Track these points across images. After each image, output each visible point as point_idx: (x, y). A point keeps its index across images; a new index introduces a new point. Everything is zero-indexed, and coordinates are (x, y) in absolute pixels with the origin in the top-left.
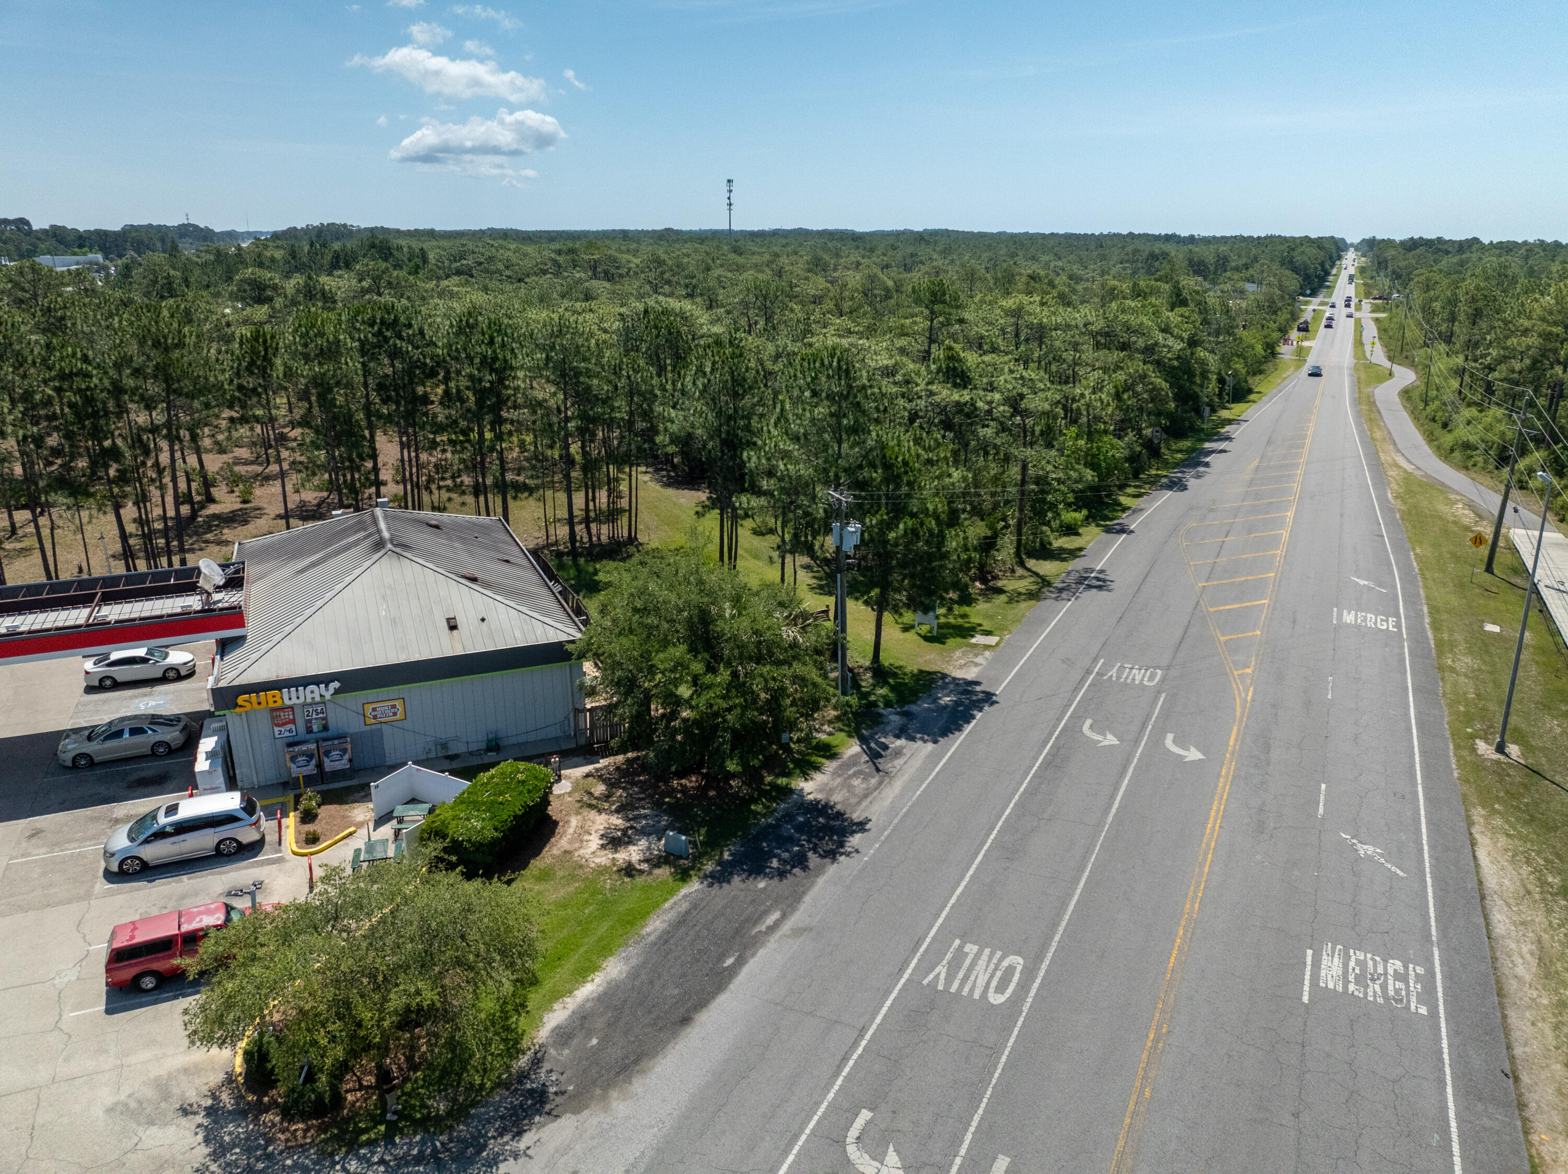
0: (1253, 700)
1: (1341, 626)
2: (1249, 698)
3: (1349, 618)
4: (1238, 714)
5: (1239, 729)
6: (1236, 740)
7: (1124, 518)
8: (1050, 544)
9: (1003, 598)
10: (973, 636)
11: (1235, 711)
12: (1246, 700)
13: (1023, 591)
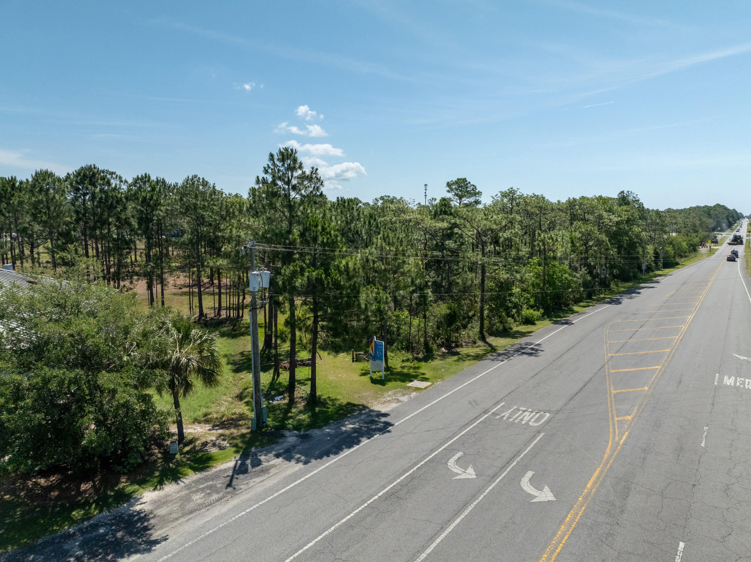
0: (625, 444)
1: (721, 386)
2: (621, 442)
3: (729, 381)
4: (606, 456)
5: (602, 471)
6: (595, 483)
7: (571, 317)
8: (511, 329)
9: (456, 358)
10: (411, 381)
11: (604, 453)
12: (618, 443)
13: (472, 354)
